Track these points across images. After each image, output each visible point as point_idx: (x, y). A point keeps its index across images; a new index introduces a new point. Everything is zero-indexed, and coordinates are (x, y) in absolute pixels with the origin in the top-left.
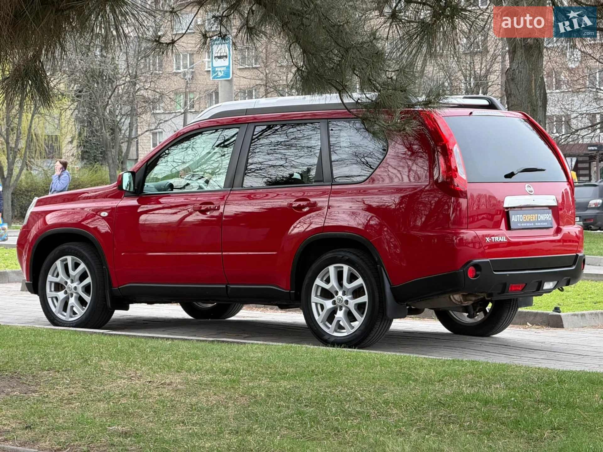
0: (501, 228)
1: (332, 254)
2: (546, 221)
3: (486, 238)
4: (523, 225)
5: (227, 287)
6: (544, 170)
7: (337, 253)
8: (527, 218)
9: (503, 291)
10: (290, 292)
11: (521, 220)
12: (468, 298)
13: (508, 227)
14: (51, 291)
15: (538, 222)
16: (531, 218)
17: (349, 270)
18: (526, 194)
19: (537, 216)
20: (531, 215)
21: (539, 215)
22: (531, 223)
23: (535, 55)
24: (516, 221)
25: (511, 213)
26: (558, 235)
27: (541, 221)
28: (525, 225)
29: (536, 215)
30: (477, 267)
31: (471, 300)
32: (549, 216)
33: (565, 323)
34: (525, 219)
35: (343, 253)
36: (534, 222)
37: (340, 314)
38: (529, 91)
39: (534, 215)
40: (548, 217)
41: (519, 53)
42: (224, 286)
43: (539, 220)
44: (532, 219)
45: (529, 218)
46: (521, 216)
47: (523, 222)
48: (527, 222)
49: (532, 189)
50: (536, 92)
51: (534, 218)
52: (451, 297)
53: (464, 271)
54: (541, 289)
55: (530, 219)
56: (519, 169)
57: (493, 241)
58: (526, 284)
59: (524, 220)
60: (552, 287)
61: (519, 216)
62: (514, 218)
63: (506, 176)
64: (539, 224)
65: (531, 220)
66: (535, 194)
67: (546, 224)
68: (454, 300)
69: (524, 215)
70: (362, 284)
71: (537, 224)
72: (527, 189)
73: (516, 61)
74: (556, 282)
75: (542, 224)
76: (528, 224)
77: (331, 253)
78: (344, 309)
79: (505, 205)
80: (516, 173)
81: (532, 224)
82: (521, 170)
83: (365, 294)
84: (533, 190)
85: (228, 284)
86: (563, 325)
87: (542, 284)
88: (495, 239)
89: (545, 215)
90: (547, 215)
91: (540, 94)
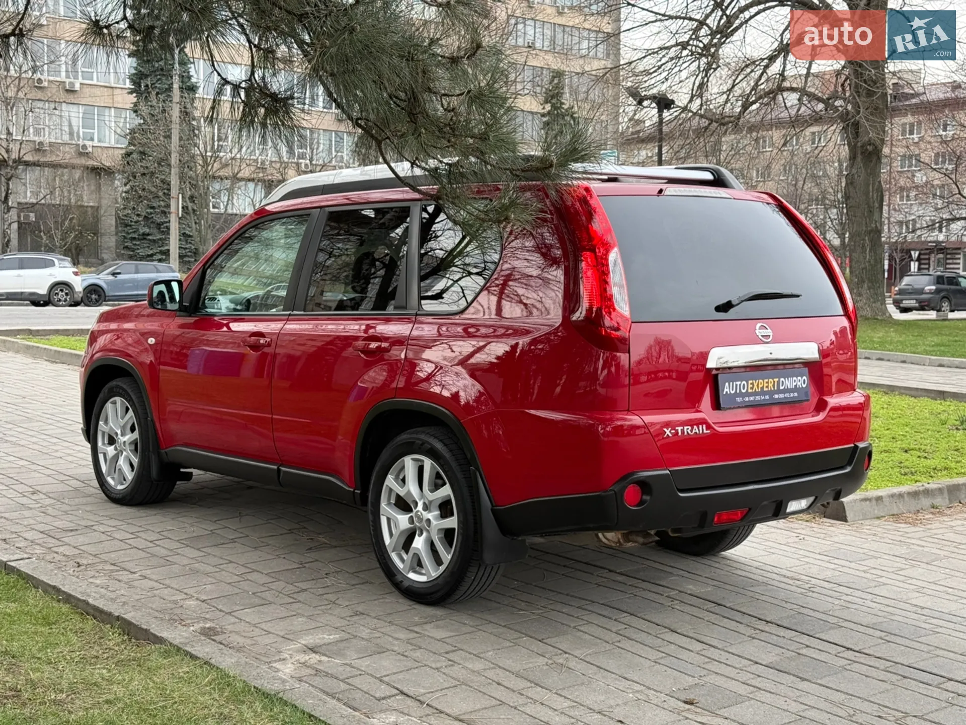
0: (702, 407)
1: (409, 436)
2: (796, 389)
3: (665, 430)
4: (747, 399)
5: (278, 468)
6: (798, 296)
7: (414, 436)
8: (755, 387)
9: (702, 524)
10: (354, 492)
11: (744, 391)
12: (630, 537)
13: (716, 405)
14: (103, 444)
15: (779, 391)
16: (766, 385)
17: (432, 467)
18: (756, 341)
19: (778, 382)
20: (766, 380)
21: (782, 379)
22: (764, 395)
23: (874, 160)
24: (733, 392)
25: (721, 378)
26: (819, 415)
27: (785, 391)
28: (752, 399)
29: (776, 380)
30: (645, 485)
31: (636, 542)
33: (850, 515)
34: (752, 388)
35: (422, 437)
36: (771, 393)
37: (419, 543)
38: (867, 194)
39: (771, 380)
40: (801, 381)
41: (859, 158)
42: (275, 467)
43: (782, 388)
44: (767, 387)
45: (760, 386)
46: (744, 382)
47: (748, 394)
48: (755, 394)
49: (769, 332)
50: (873, 195)
51: (771, 385)
52: (600, 535)
53: (615, 493)
54: (782, 512)
55: (762, 388)
56: (744, 296)
57: (680, 434)
58: (750, 509)
59: (750, 391)
60: (805, 507)
61: (738, 383)
62: (727, 389)
63: (719, 309)
64: (782, 396)
65: (765, 389)
66: (775, 341)
67: (796, 394)
68: (604, 540)
69: (750, 382)
70: (449, 495)
71: (776, 396)
72: (759, 332)
73: (855, 166)
74: (812, 499)
75: (787, 395)
76: (758, 398)
77: (408, 433)
78: (425, 534)
79: (711, 364)
80: (737, 302)
81: (767, 397)
82: (746, 297)
83: (452, 514)
84: (771, 334)
85: (282, 465)
86: (846, 517)
87: (783, 505)
88: (683, 431)
89: (795, 378)
90: (799, 378)
91: (877, 197)
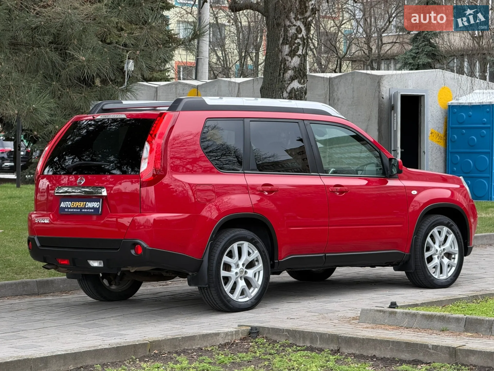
2: (93, 208)
3: (36, 219)
4: (70, 210)
8: (75, 205)
11: (69, 206)
15: (85, 208)
16: (79, 205)
19: (85, 204)
20: (80, 203)
22: (78, 209)
24: (64, 206)
27: (88, 208)
28: (72, 210)
29: (85, 203)
32: (97, 204)
34: (73, 206)
36: (81, 209)
39: (82, 203)
43: (86, 207)
45: (77, 205)
46: (70, 203)
47: (71, 208)
48: (74, 208)
51: (82, 205)
59: (72, 207)
61: (67, 203)
62: (63, 204)
64: (86, 210)
65: (79, 207)
67: (93, 210)
69: (73, 203)
71: (83, 210)
75: (88, 210)
76: (75, 210)
89: (94, 203)
90: (96, 203)
